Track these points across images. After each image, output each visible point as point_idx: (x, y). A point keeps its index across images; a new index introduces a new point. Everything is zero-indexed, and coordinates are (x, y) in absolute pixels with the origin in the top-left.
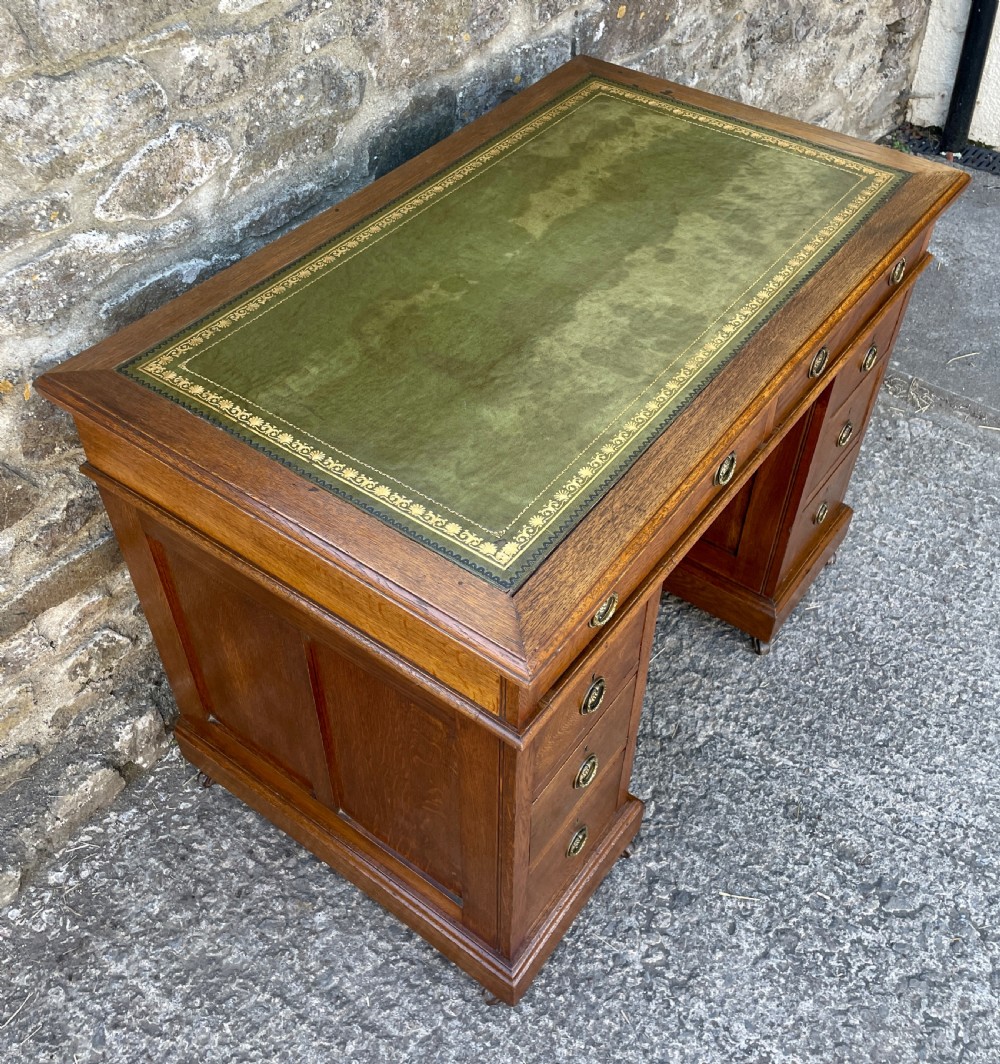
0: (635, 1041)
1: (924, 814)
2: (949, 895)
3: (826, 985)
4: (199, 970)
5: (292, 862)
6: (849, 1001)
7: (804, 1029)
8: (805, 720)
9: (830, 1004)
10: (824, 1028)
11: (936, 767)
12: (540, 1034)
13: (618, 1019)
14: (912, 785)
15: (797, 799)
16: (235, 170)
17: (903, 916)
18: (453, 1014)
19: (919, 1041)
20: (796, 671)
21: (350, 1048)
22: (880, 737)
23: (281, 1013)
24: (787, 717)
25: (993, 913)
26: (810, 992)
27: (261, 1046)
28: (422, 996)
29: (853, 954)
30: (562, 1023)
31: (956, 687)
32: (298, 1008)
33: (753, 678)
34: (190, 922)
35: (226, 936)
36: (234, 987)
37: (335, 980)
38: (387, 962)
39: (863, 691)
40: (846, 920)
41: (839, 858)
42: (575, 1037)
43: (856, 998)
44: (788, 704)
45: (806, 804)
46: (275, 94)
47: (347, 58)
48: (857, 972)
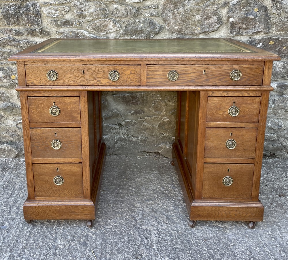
0: (32, 252)
4: (12, 183)
12: (24, 234)
13: (37, 246)
20: (195, 237)
23: (7, 196)
24: (173, 242)
30: (29, 237)
32: (10, 197)
33: (179, 229)
36: (10, 188)
42: (26, 241)
44: (179, 240)
46: (136, 21)
47: (159, 21)
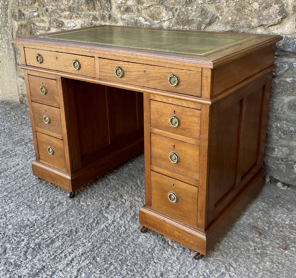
17: (26, 252)
46: (188, 9)
47: (212, 10)
48: (14, 239)
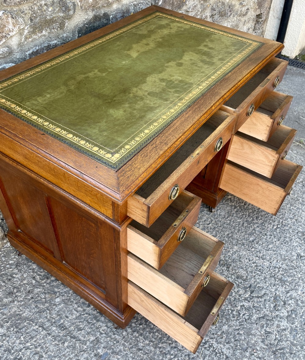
0: (166, 340)
1: (265, 264)
2: (273, 290)
3: (232, 321)
4: (13, 318)
5: (49, 281)
6: (240, 326)
7: (224, 335)
8: (226, 234)
9: (233, 327)
10: (231, 335)
11: (269, 249)
12: (133, 339)
13: (161, 333)
14: (261, 254)
15: (223, 259)
16: (26, 32)
17: (258, 297)
18: (103, 332)
19: (263, 339)
20: (224, 218)
21: (66, 344)
22: (251, 239)
23: (42, 333)
24: (220, 233)
25: (288, 296)
26: (226, 323)
27: (34, 344)
28: (93, 326)
29: (241, 310)
30: (141, 335)
31: (276, 223)
32: (48, 331)
33: (209, 220)
34: (11, 302)
35: (24, 306)
36: (25, 324)
37: (62, 321)
38: (81, 315)
39: (246, 224)
40: (239, 299)
41: (237, 278)
42: (146, 340)
43: (242, 325)
44: (221, 228)
45: (227, 261)
48: (243, 316)
